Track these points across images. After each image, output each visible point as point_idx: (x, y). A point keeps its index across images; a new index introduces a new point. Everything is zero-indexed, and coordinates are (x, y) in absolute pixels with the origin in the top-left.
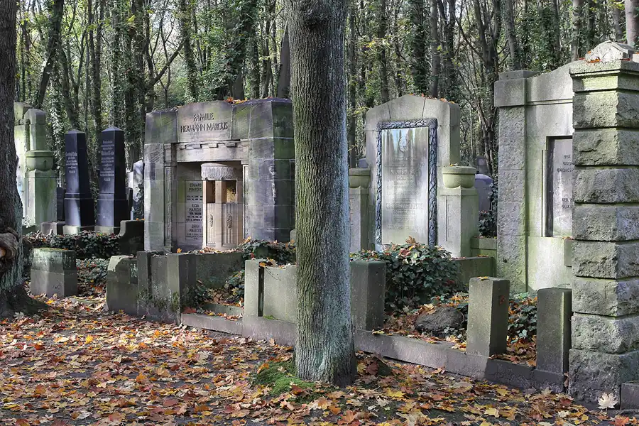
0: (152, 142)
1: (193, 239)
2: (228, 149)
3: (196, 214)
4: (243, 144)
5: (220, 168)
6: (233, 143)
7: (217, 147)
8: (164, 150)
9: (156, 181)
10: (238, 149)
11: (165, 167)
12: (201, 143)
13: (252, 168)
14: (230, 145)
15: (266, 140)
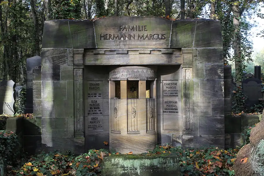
0: (54, 47)
1: (92, 129)
2: (163, 55)
3: (95, 108)
4: (184, 51)
5: (145, 71)
6: (170, 51)
7: (150, 53)
8: (74, 54)
9: (62, 82)
10: (174, 55)
11: (74, 69)
12: (129, 49)
13: (197, 70)
14: (167, 52)
15: (214, 49)
